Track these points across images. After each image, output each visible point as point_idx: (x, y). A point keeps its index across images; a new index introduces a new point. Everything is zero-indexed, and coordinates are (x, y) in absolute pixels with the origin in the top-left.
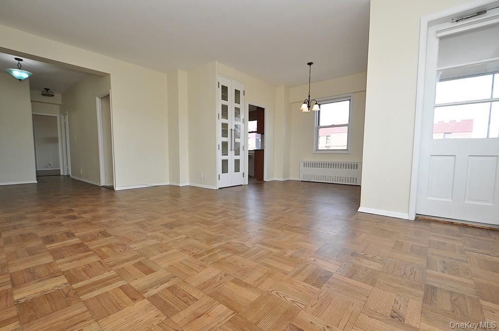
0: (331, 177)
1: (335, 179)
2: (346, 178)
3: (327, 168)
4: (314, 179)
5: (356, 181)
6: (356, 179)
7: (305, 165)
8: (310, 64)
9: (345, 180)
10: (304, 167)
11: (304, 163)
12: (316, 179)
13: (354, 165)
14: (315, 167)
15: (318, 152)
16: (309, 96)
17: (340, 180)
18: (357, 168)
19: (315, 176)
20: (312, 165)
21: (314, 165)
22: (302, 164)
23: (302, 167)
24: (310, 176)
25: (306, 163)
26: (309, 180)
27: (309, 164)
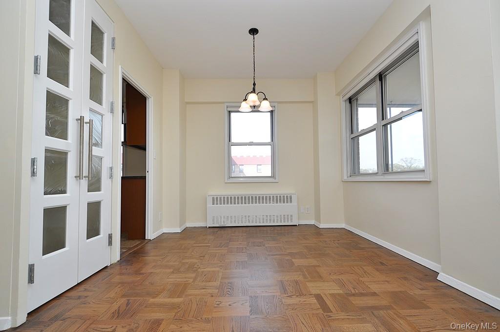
0: (256, 216)
1: (263, 219)
2: (277, 216)
3: (251, 204)
4: (231, 222)
5: (291, 219)
6: (291, 216)
7: (216, 200)
8: (254, 31)
9: (278, 220)
10: (213, 204)
11: (213, 198)
12: (235, 221)
13: (287, 197)
14: (231, 203)
15: (231, 180)
16: (254, 84)
17: (270, 220)
18: (291, 201)
19: (233, 217)
20: (226, 200)
21: (230, 200)
22: (210, 200)
23: (210, 205)
24: (224, 217)
25: (217, 198)
26: (222, 224)
27: (222, 199)
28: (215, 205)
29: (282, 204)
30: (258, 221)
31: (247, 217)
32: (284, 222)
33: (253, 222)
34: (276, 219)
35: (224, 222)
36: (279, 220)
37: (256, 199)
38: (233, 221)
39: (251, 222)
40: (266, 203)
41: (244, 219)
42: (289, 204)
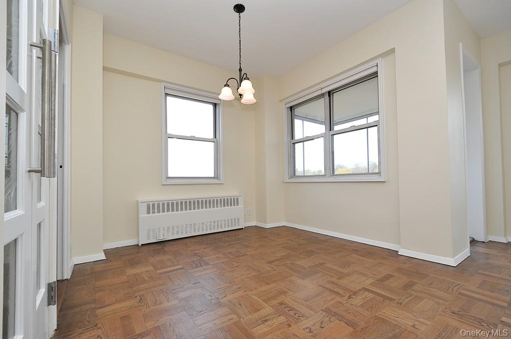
0: (203, 223)
1: (210, 226)
2: (225, 221)
4: (173, 234)
5: (238, 222)
6: (238, 219)
7: (152, 208)
9: (225, 224)
10: (148, 212)
11: (148, 205)
12: (178, 232)
14: (172, 210)
15: (170, 181)
17: (218, 226)
18: (238, 204)
19: (175, 228)
20: (166, 207)
21: (171, 206)
22: (143, 208)
23: (143, 215)
24: (164, 229)
25: (153, 205)
26: (161, 238)
27: (161, 205)
28: (151, 215)
29: (230, 207)
30: (205, 228)
31: (193, 225)
32: (232, 226)
33: (199, 231)
34: (223, 224)
35: (163, 235)
36: (227, 225)
37: (202, 203)
38: (175, 232)
39: (197, 231)
40: (214, 207)
41: (188, 228)
42: (236, 206)
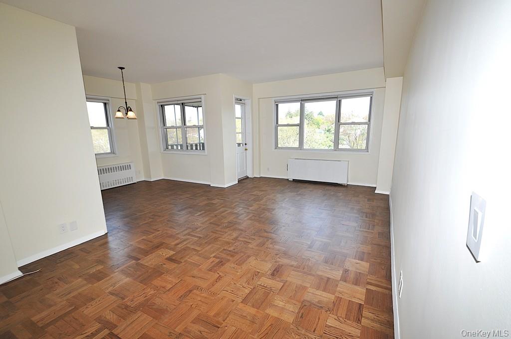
2: (123, 179)
6: (132, 178)
8: (122, 68)
13: (127, 165)
16: (126, 103)
17: (119, 183)
29: (125, 171)
32: (128, 182)
33: (106, 186)
34: (122, 181)
42: (129, 170)
